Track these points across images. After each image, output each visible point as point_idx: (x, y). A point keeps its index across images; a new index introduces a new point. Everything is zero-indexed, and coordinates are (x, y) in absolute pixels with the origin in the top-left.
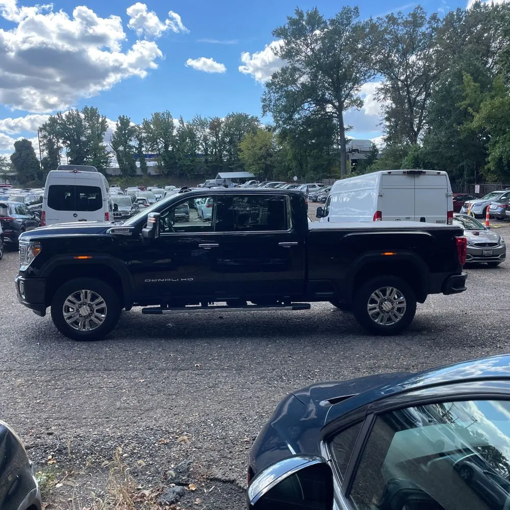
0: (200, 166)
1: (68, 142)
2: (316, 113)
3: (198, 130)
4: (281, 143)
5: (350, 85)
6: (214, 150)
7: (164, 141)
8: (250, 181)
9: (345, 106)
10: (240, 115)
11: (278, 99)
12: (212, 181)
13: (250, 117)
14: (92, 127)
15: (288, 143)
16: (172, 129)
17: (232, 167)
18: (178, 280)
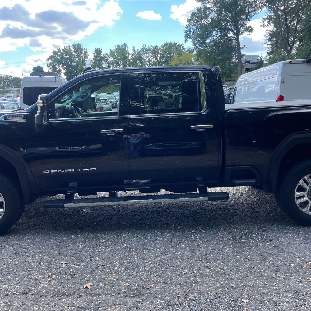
1: (65, 66)
2: (220, 38)
3: (144, 55)
4: (197, 60)
5: (244, 17)
7: (123, 63)
9: (241, 32)
10: (171, 44)
11: (195, 29)
14: (78, 56)
15: (202, 59)
16: (128, 55)
18: (79, 170)
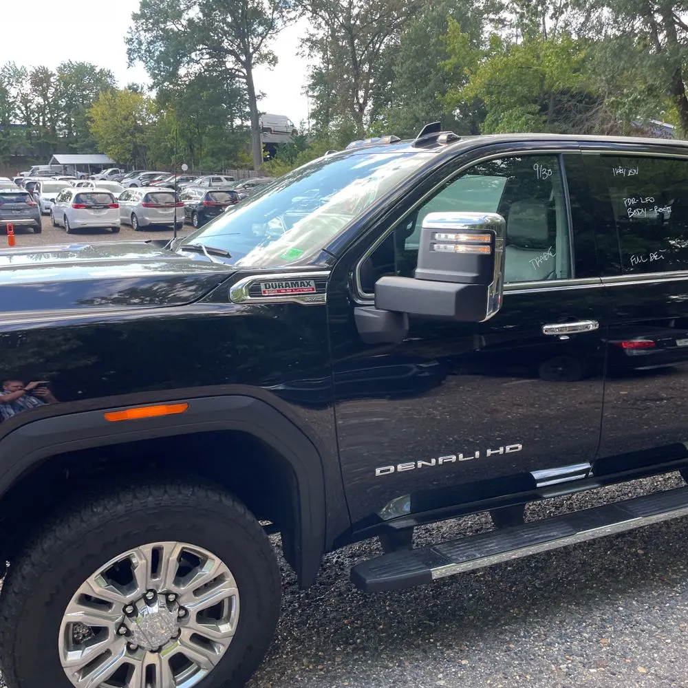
0: (20, 143)
2: (209, 67)
3: (12, 85)
6: (41, 118)
8: (110, 170)
9: (253, 62)
10: (82, 66)
11: (152, 40)
12: (43, 168)
13: (97, 70)
17: (75, 146)
18: (477, 454)
